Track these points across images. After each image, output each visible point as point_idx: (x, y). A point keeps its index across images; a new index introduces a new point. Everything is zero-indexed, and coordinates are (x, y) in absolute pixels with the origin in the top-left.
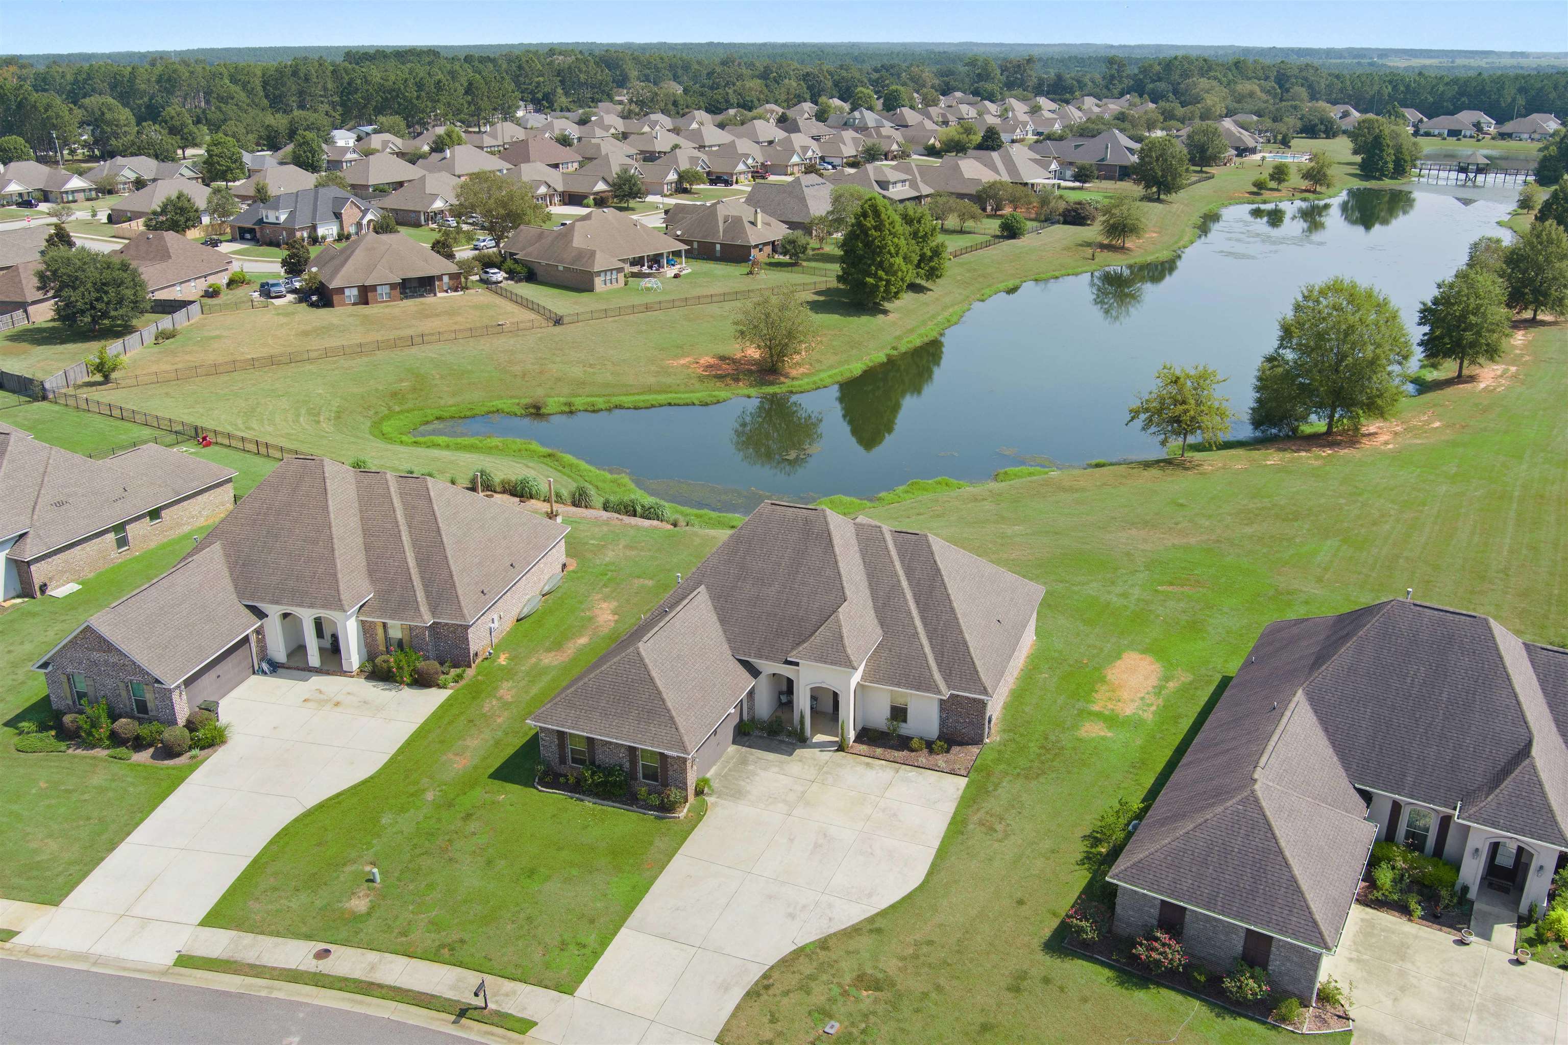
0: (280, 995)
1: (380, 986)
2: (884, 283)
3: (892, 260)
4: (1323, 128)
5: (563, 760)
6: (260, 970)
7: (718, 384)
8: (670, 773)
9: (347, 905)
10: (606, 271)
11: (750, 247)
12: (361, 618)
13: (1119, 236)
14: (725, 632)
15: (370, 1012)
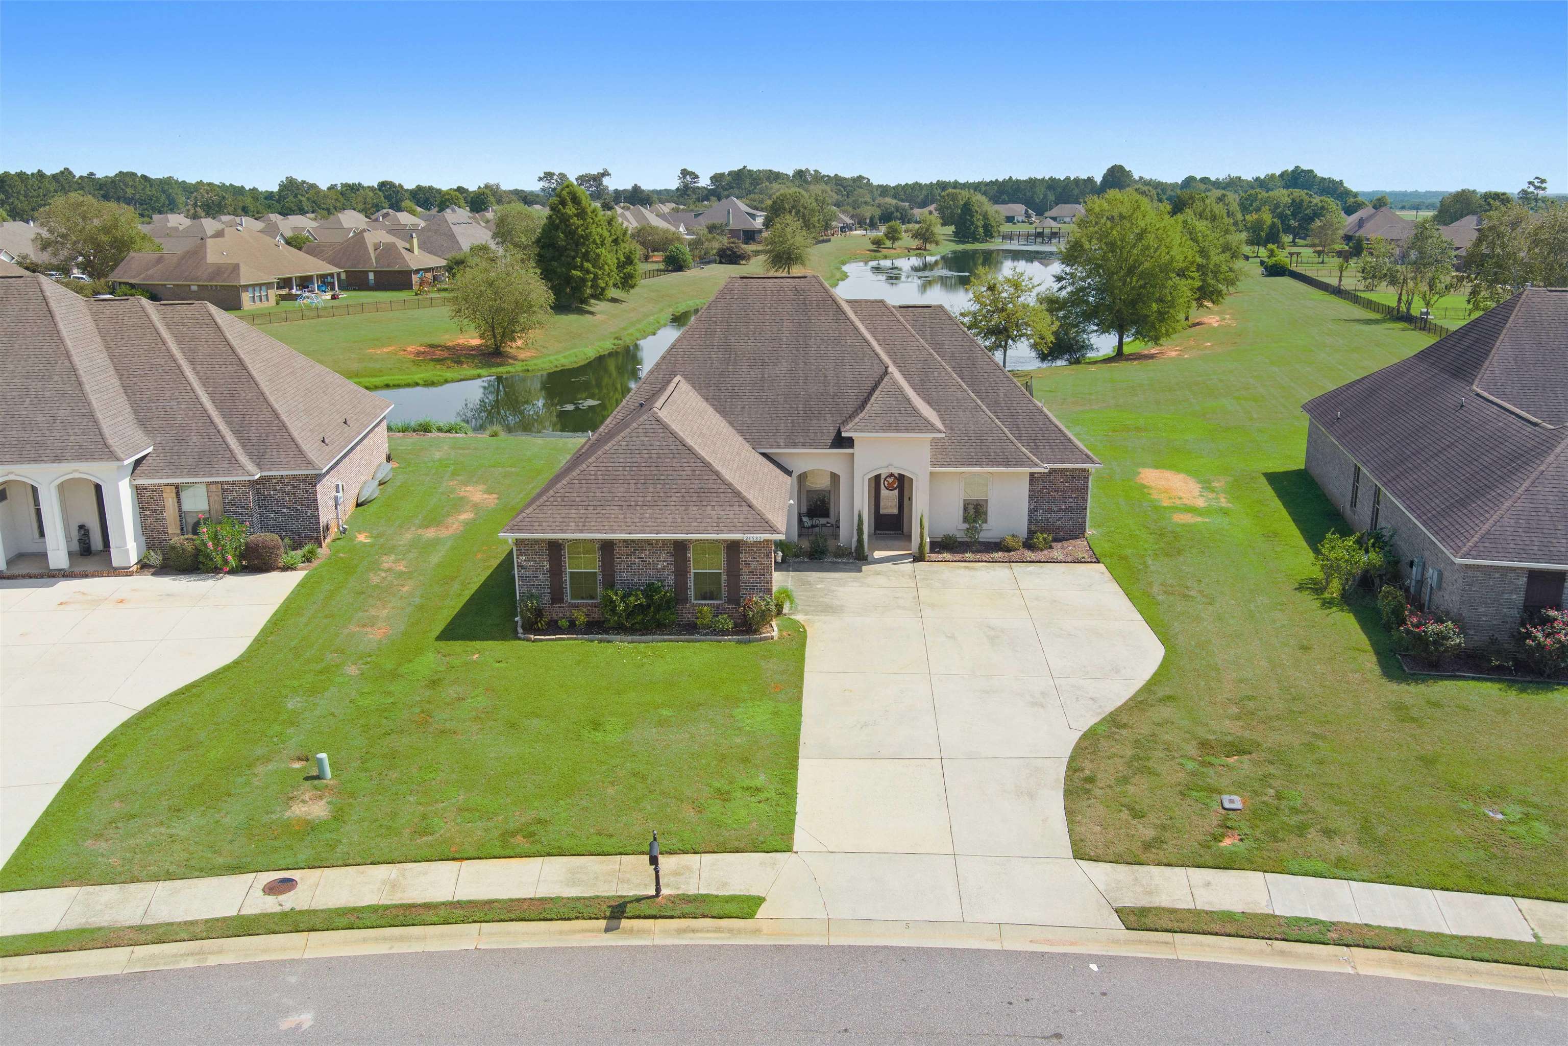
0: (228, 959)
1: (428, 906)
2: (592, 276)
3: (598, 251)
4: (899, 215)
5: (557, 597)
6: (161, 931)
7: (438, 367)
8: (744, 578)
9: (288, 814)
10: (254, 286)
11: (410, 272)
12: (136, 482)
13: (780, 268)
14: (731, 424)
15: (433, 946)
